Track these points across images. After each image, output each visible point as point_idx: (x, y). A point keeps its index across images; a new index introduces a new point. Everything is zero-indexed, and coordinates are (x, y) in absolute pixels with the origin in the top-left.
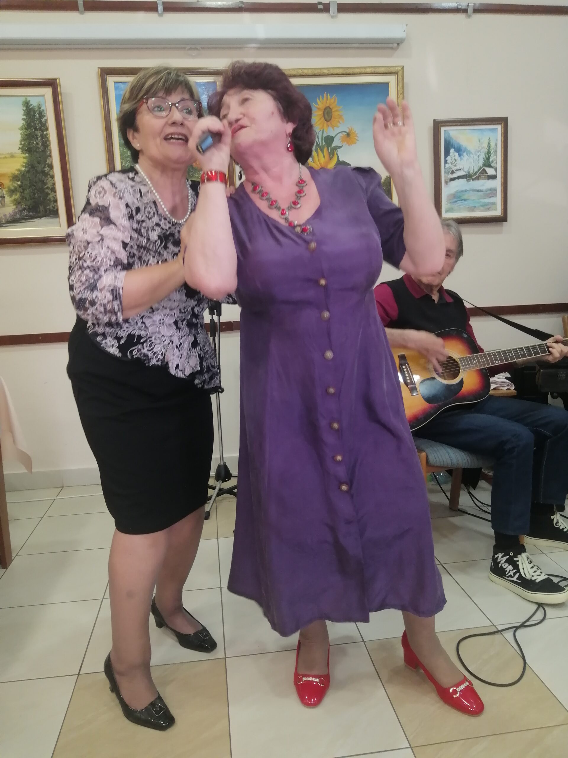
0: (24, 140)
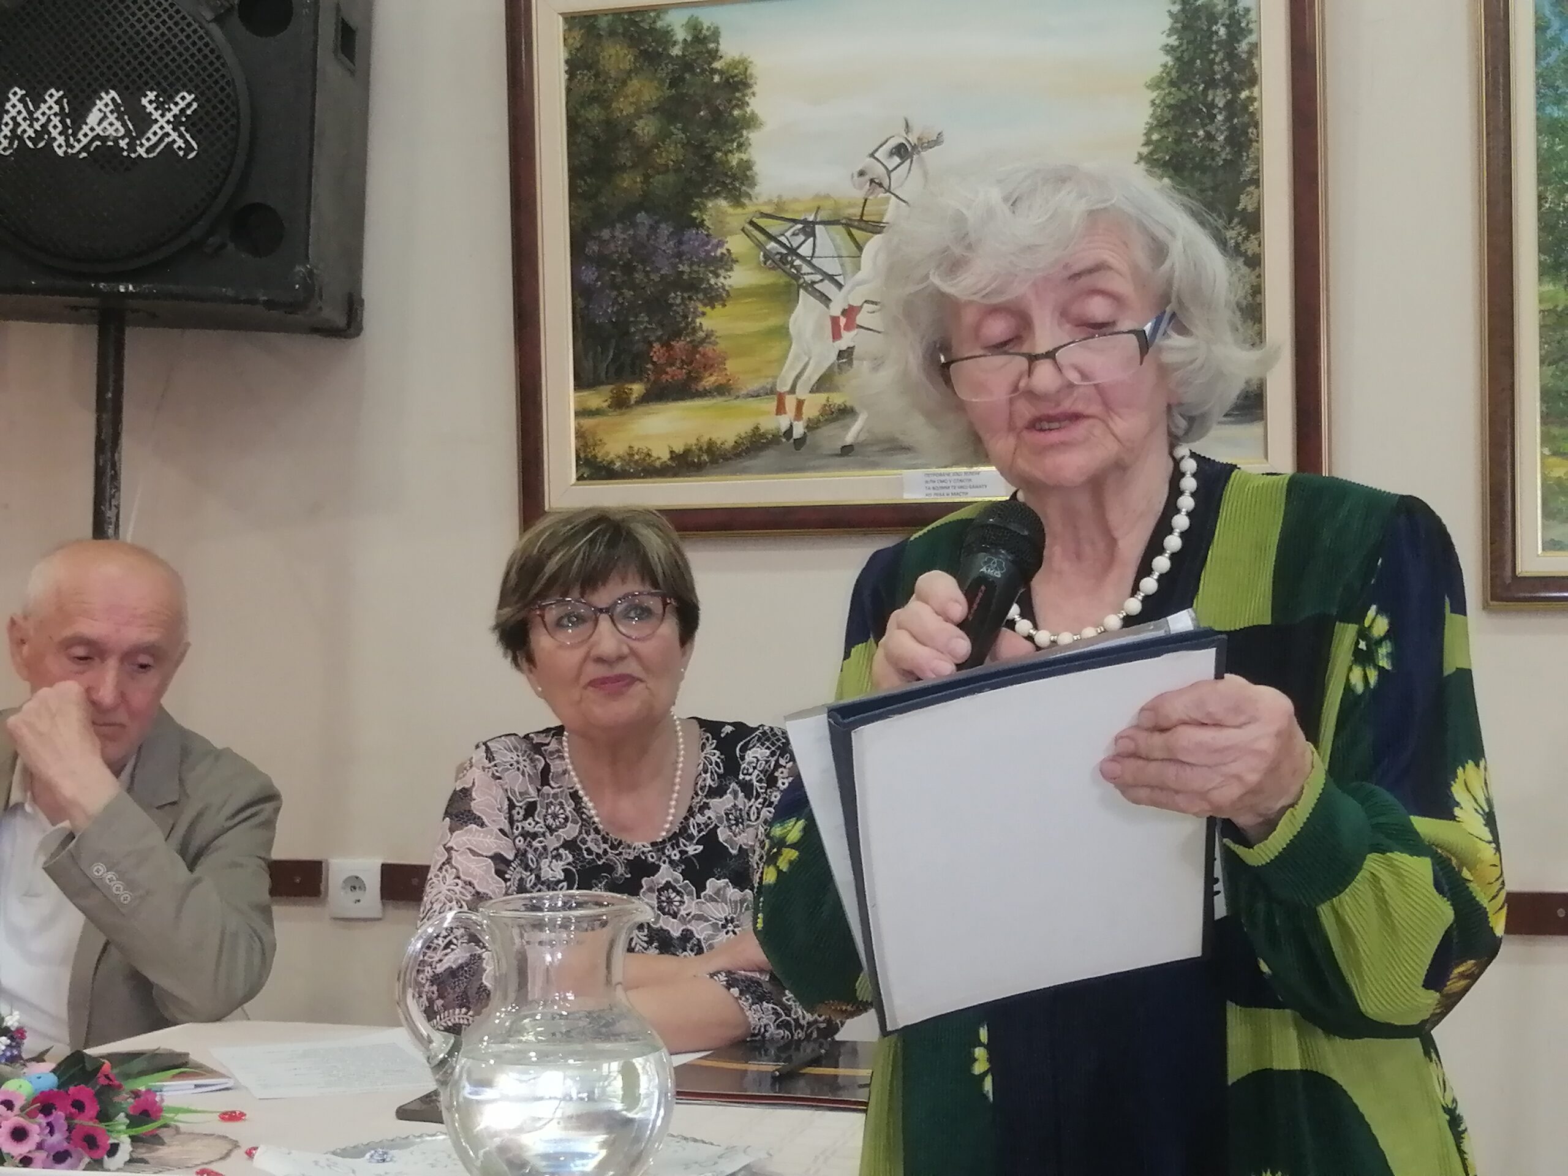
0: (1161, 127)
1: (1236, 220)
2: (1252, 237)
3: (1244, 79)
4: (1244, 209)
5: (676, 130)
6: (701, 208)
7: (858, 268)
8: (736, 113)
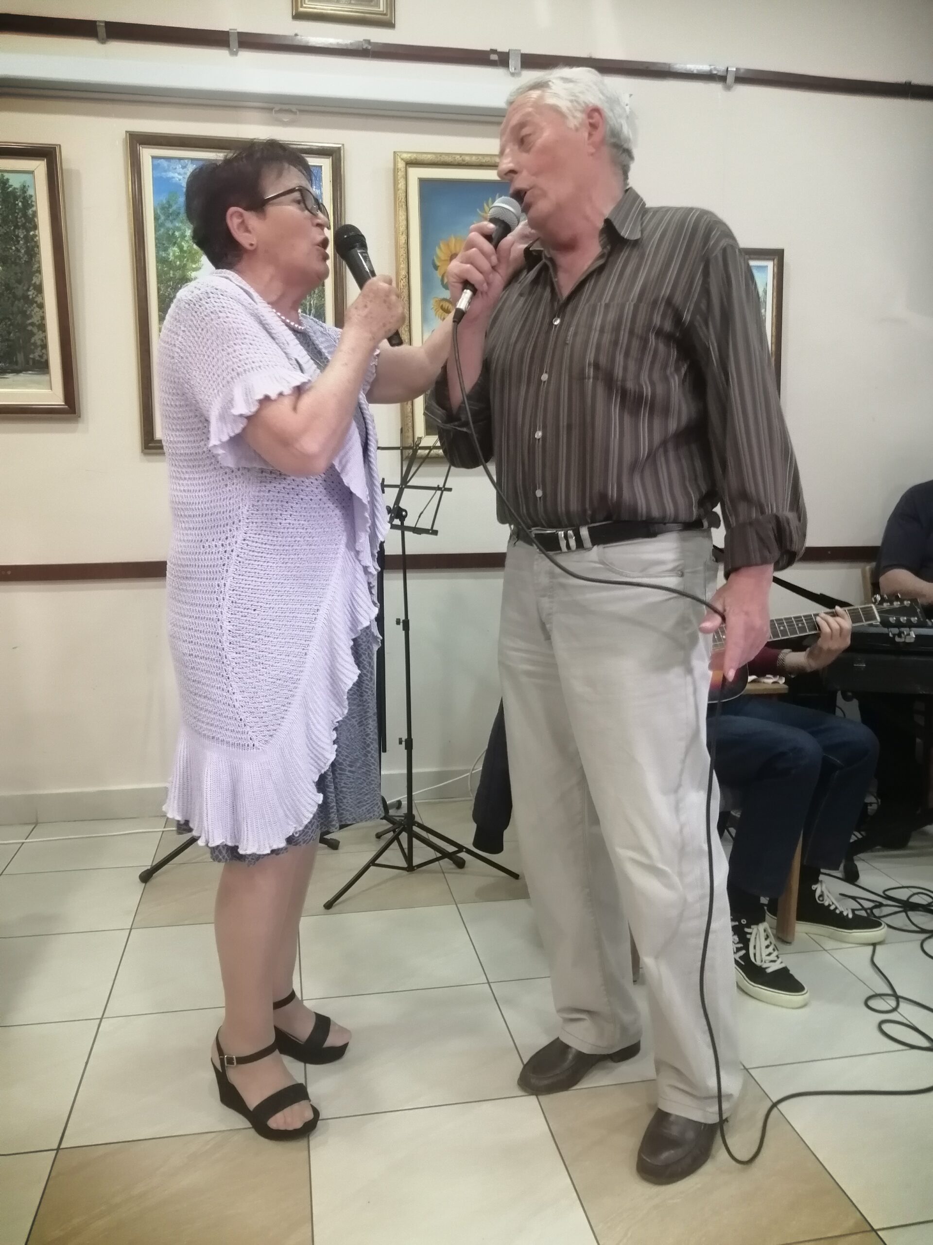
1: (31, 288)
2: (39, 295)
3: (31, 226)
4: (35, 283)
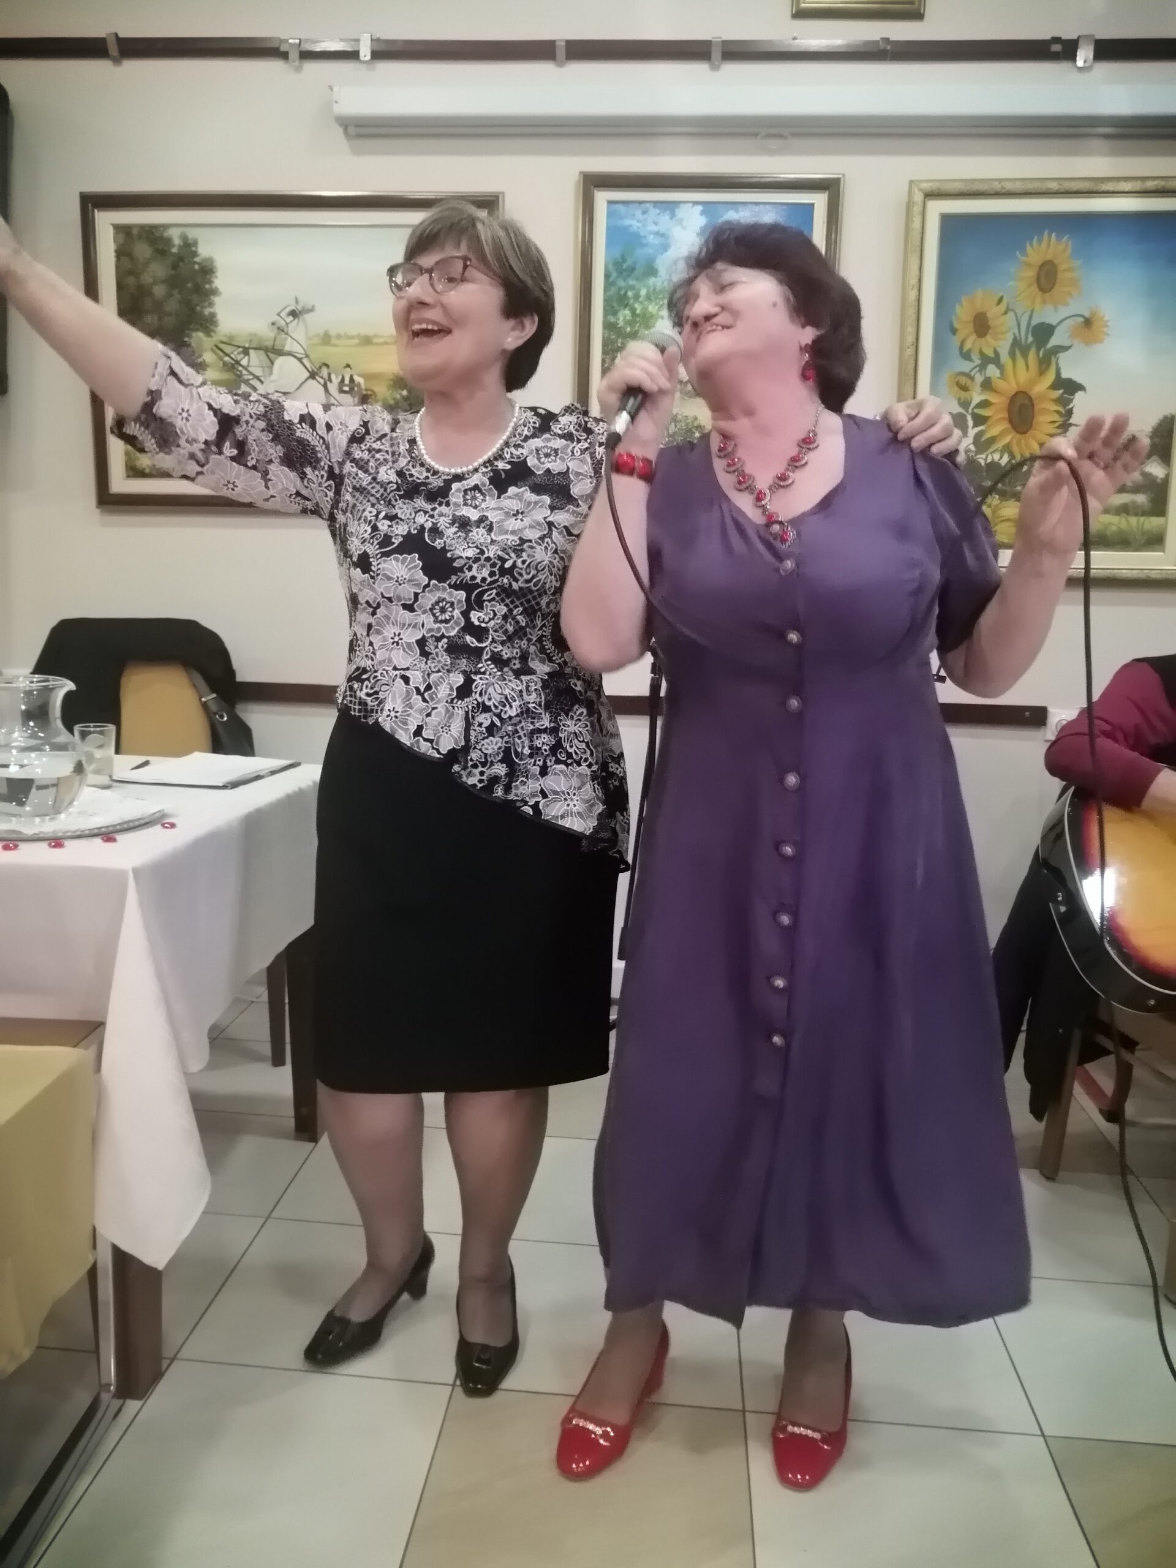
5: (175, 292)
6: (189, 336)
7: (271, 373)
8: (207, 286)
